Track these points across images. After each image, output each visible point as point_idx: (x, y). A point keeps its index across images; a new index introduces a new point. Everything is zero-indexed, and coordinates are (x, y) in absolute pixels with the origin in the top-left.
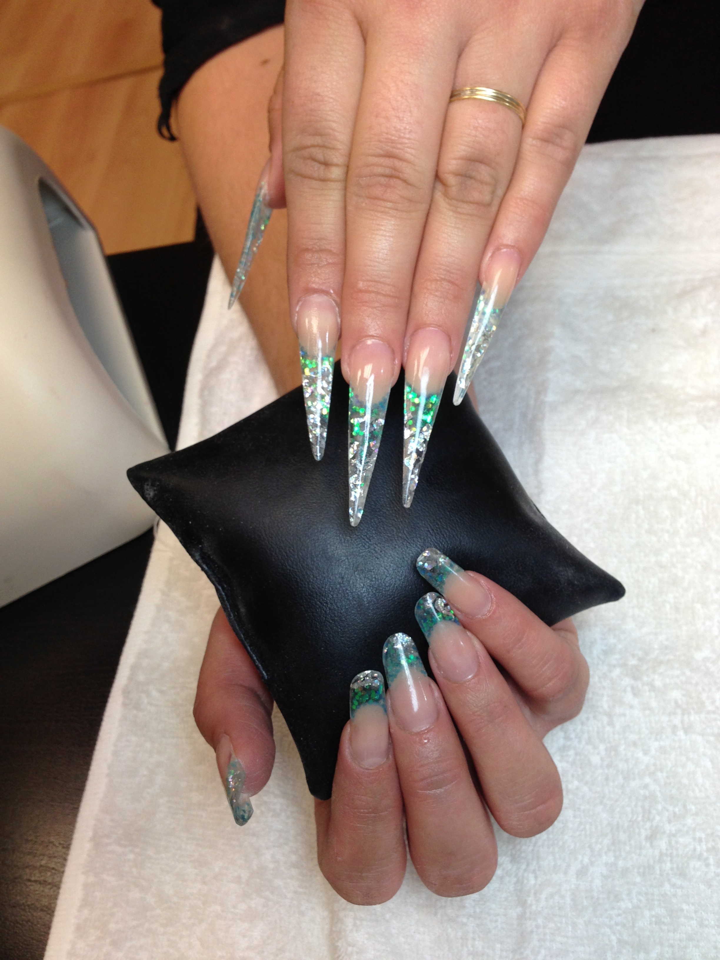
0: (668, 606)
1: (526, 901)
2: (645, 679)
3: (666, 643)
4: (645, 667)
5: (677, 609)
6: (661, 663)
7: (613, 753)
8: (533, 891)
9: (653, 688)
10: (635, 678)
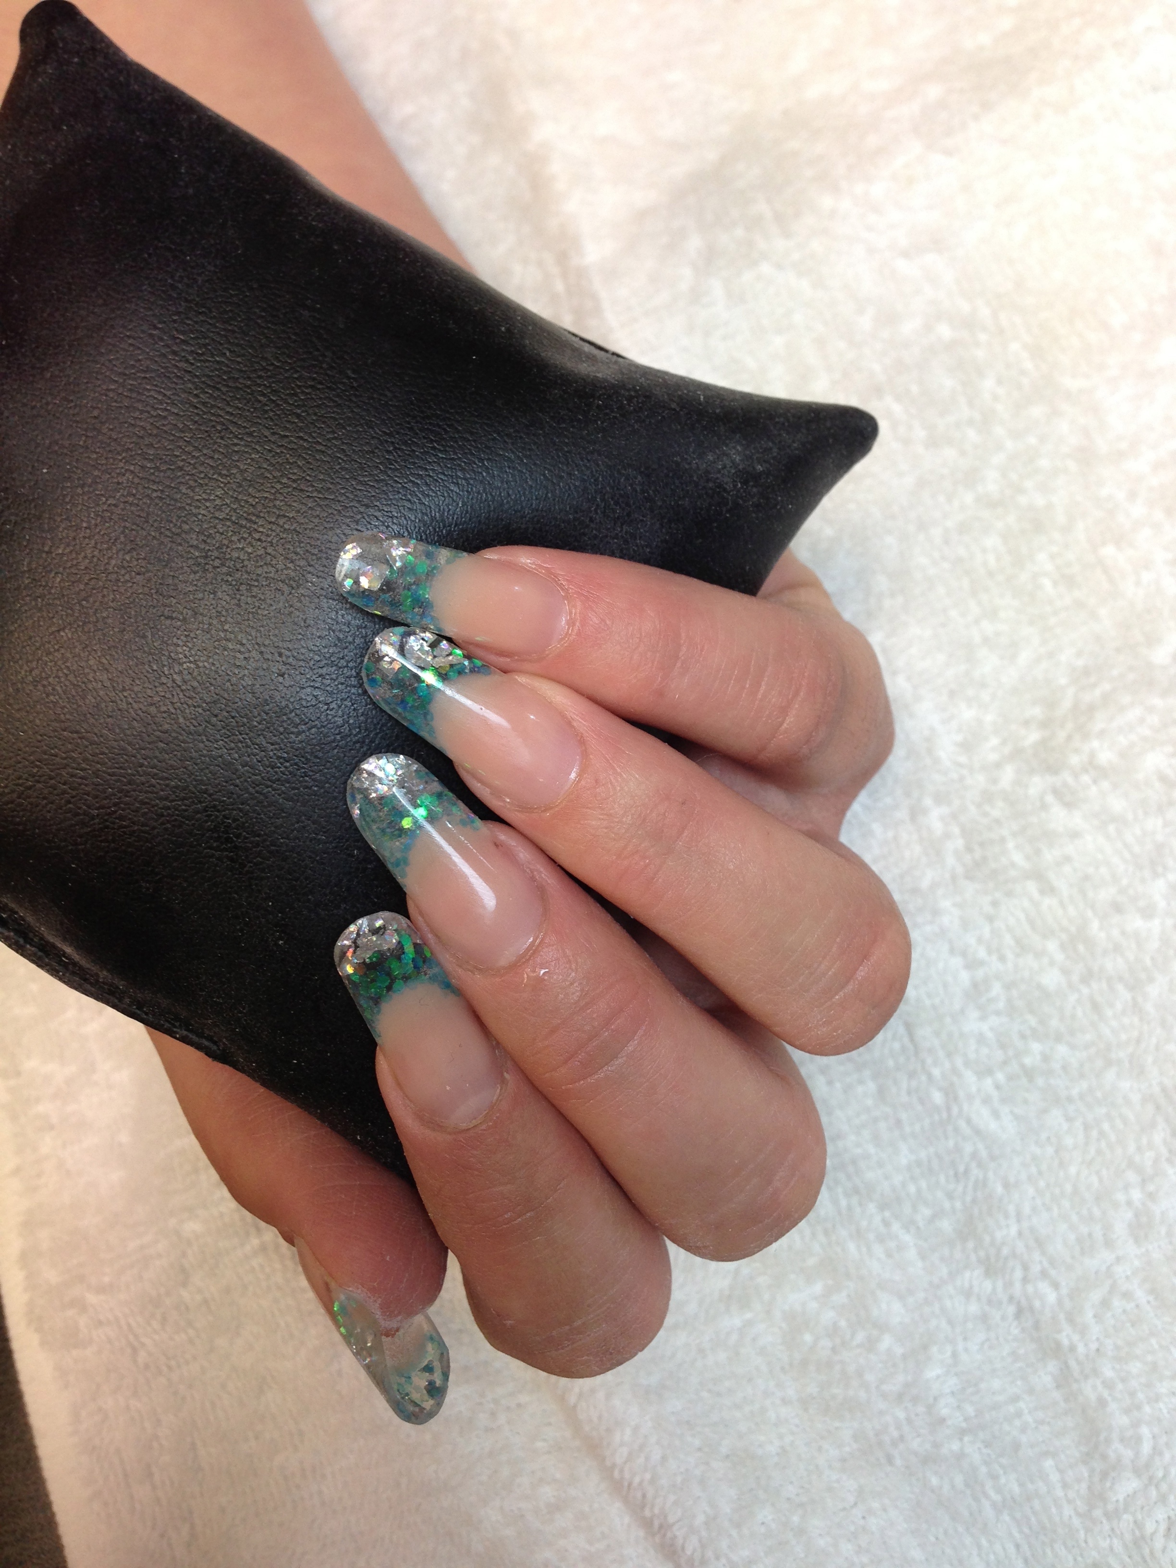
0: (1047, 583)
1: (1058, 1345)
2: (1075, 760)
3: (1080, 663)
4: (1062, 735)
5: (1070, 581)
6: (1092, 709)
7: (1081, 948)
8: (1062, 1316)
9: (1100, 772)
10: (1052, 769)
